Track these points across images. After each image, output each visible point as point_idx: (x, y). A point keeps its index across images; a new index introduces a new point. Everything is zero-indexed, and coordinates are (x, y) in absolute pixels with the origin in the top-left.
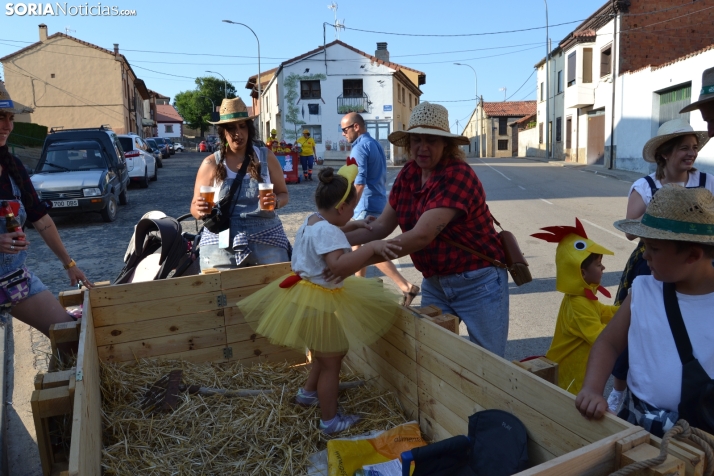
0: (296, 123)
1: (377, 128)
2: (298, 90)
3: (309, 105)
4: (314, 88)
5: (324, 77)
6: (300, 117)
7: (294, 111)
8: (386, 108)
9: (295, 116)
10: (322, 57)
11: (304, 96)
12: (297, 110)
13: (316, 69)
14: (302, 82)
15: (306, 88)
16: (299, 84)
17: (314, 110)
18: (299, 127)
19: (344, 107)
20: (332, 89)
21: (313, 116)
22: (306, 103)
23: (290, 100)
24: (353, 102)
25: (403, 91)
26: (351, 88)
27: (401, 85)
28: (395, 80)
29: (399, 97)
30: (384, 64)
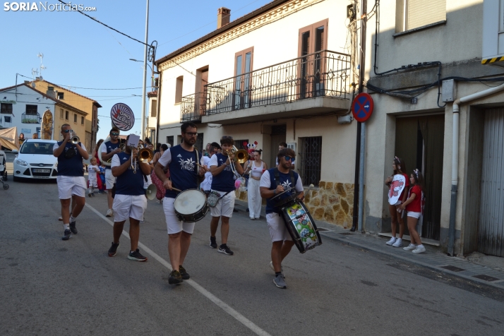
3: (5, 117)
4: (9, 107)
5: (15, 103)
10: (14, 91)
11: (2, 111)
13: (10, 98)
14: (2, 105)
15: (4, 107)
17: (8, 119)
19: (26, 119)
20: (19, 109)
21: (7, 123)
22: (3, 115)
24: (31, 117)
25: (67, 113)
26: (31, 109)
27: (65, 110)
28: (58, 107)
29: (62, 116)
30: (50, 98)
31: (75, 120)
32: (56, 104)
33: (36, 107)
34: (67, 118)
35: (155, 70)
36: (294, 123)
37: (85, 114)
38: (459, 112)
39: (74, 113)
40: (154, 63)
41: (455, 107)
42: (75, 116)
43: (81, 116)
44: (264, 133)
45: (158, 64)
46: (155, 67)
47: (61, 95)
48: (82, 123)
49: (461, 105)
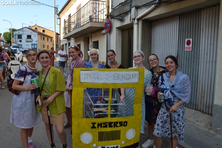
0: (17, 44)
1: (34, 45)
2: (17, 37)
3: (20, 40)
4: (21, 37)
5: (23, 34)
6: (17, 43)
7: (16, 41)
8: (36, 41)
9: (16, 42)
10: (22, 30)
11: (18, 38)
12: (17, 41)
13: (21, 33)
14: (18, 35)
15: (19, 36)
16: (17, 36)
17: (21, 41)
18: (17, 45)
19: (27, 41)
20: (24, 37)
21: (20, 43)
22: (19, 40)
23: (15, 39)
24: (29, 40)
25: (44, 38)
26: (29, 37)
27: (43, 36)
28: (39, 36)
29: (41, 39)
30: (36, 32)
31: (48, 40)
32: (38, 34)
33: (31, 36)
34: (44, 39)
35: (58, 18)
36: (91, 35)
37: (52, 38)
38: (138, 24)
39: (47, 38)
40: (57, 15)
41: (136, 21)
42: (48, 39)
43: (50, 39)
44: (84, 41)
45: (59, 15)
46: (58, 16)
47: (44, 31)
48: (51, 41)
49: (138, 20)
